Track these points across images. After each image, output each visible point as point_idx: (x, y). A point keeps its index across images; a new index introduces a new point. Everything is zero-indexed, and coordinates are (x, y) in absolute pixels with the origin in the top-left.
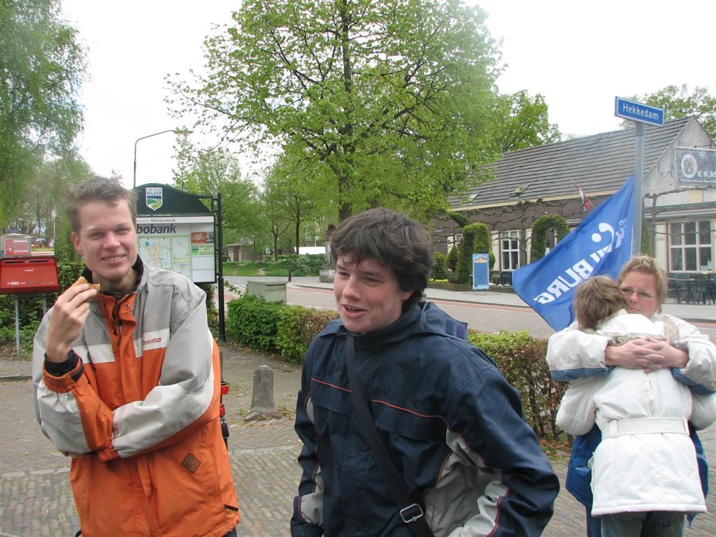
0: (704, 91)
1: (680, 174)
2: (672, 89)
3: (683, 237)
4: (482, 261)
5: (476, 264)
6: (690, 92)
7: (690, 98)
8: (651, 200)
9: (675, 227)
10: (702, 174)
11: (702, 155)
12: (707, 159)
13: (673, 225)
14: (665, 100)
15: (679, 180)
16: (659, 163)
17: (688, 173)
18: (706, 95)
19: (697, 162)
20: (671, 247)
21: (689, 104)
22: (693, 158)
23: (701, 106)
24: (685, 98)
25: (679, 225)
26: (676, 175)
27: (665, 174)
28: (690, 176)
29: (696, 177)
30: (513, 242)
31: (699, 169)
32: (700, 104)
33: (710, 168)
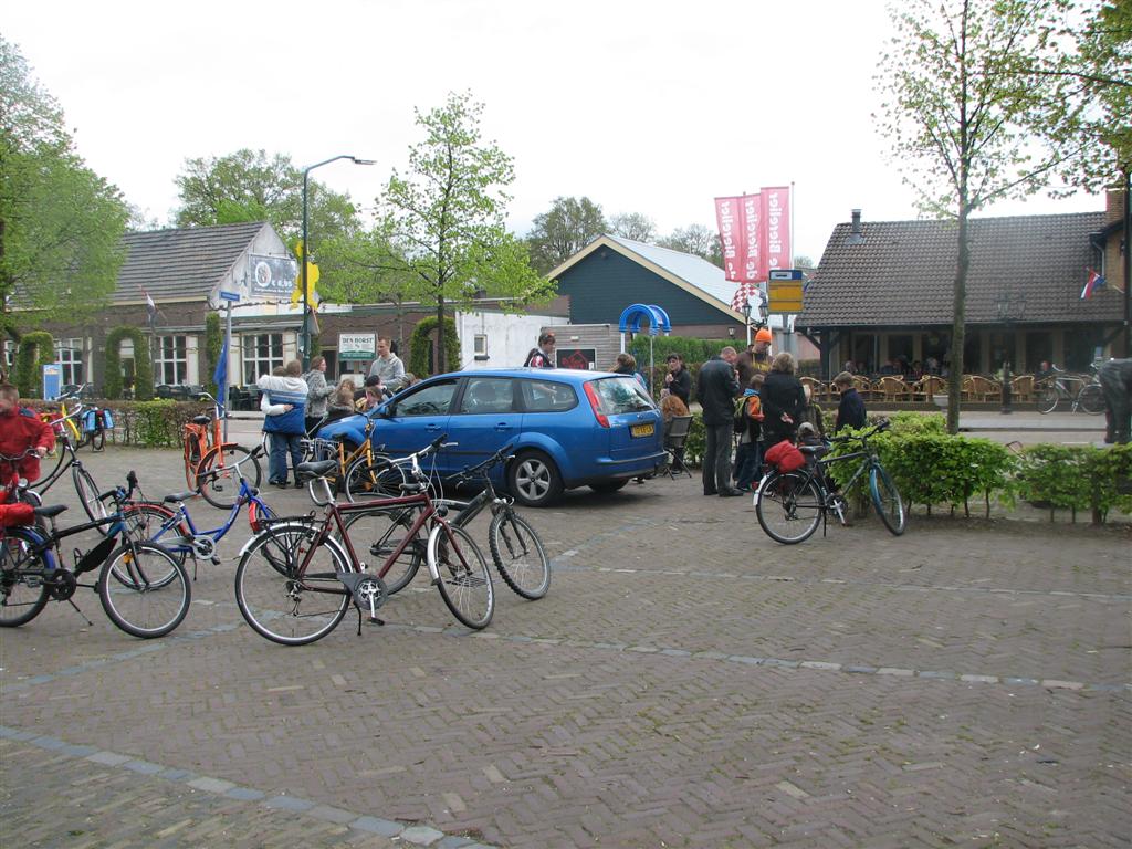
0: (286, 160)
1: (254, 283)
2: (246, 154)
3: (256, 350)
4: (54, 373)
5: (47, 376)
6: (270, 161)
7: (269, 168)
8: (225, 312)
9: (249, 339)
10: (276, 283)
11: (276, 263)
12: (282, 268)
13: (246, 338)
14: (237, 167)
15: (253, 290)
16: (232, 270)
17: (262, 282)
18: (288, 166)
19: (271, 270)
20: (244, 359)
21: (267, 176)
22: (268, 266)
23: (283, 180)
24: (264, 166)
25: (252, 337)
26: (249, 284)
27: (239, 283)
28: (264, 285)
29: (270, 286)
30: (64, 352)
31: (273, 277)
32: (281, 176)
33: (284, 277)
